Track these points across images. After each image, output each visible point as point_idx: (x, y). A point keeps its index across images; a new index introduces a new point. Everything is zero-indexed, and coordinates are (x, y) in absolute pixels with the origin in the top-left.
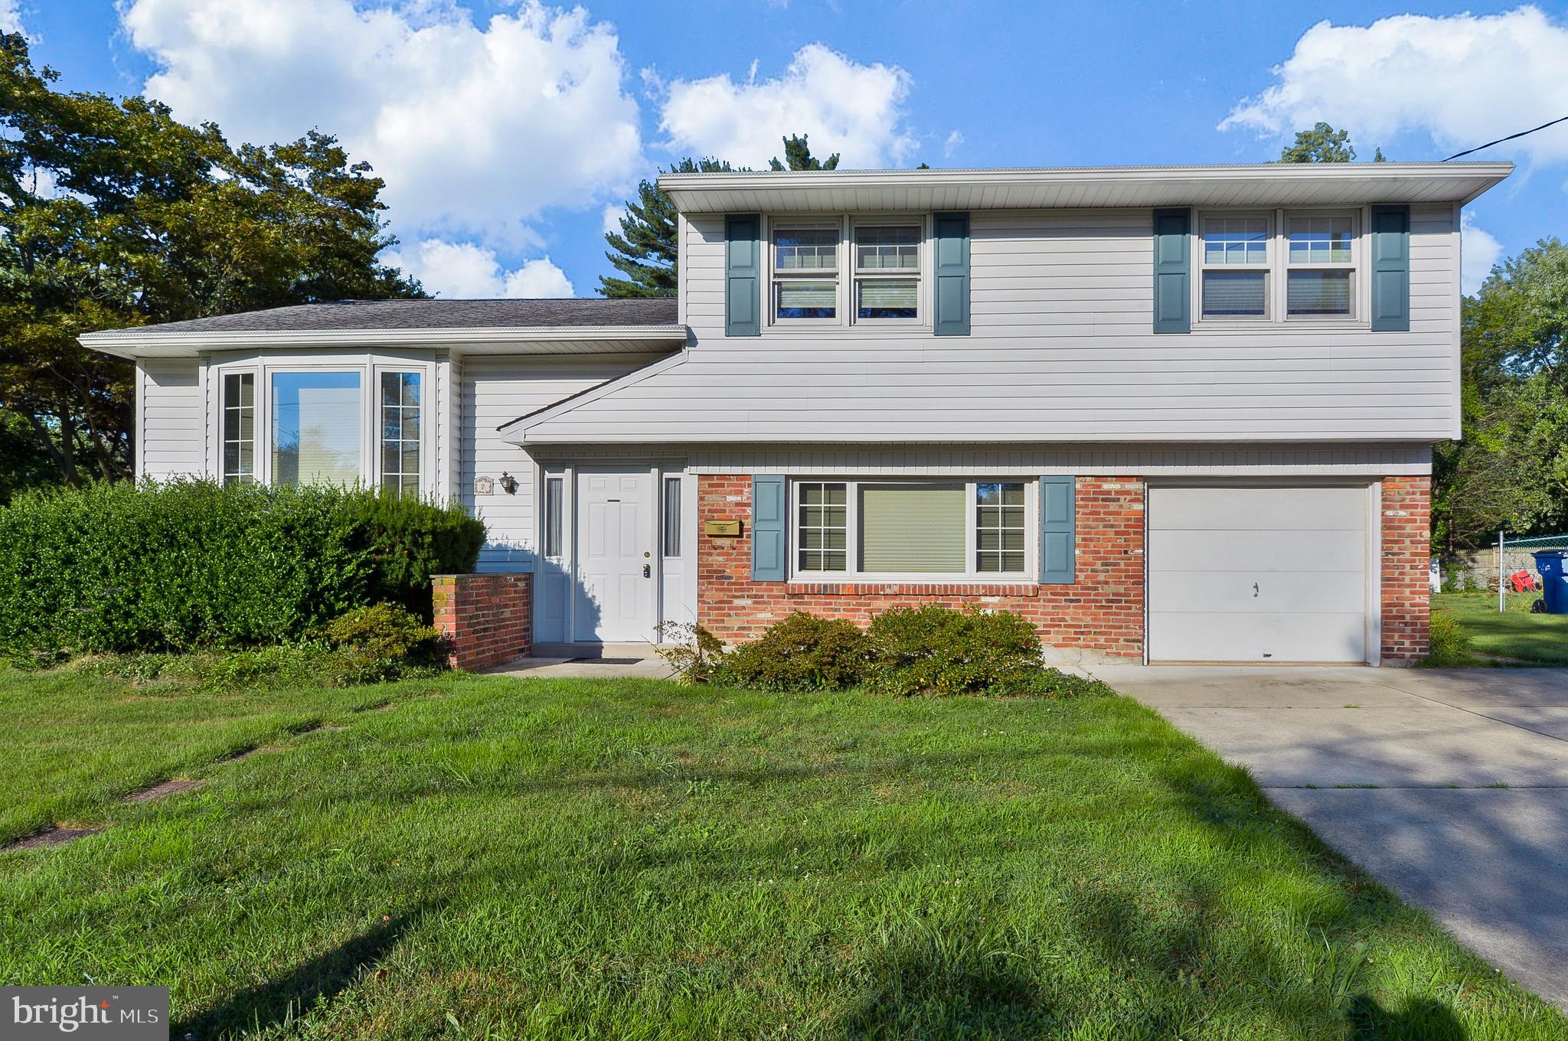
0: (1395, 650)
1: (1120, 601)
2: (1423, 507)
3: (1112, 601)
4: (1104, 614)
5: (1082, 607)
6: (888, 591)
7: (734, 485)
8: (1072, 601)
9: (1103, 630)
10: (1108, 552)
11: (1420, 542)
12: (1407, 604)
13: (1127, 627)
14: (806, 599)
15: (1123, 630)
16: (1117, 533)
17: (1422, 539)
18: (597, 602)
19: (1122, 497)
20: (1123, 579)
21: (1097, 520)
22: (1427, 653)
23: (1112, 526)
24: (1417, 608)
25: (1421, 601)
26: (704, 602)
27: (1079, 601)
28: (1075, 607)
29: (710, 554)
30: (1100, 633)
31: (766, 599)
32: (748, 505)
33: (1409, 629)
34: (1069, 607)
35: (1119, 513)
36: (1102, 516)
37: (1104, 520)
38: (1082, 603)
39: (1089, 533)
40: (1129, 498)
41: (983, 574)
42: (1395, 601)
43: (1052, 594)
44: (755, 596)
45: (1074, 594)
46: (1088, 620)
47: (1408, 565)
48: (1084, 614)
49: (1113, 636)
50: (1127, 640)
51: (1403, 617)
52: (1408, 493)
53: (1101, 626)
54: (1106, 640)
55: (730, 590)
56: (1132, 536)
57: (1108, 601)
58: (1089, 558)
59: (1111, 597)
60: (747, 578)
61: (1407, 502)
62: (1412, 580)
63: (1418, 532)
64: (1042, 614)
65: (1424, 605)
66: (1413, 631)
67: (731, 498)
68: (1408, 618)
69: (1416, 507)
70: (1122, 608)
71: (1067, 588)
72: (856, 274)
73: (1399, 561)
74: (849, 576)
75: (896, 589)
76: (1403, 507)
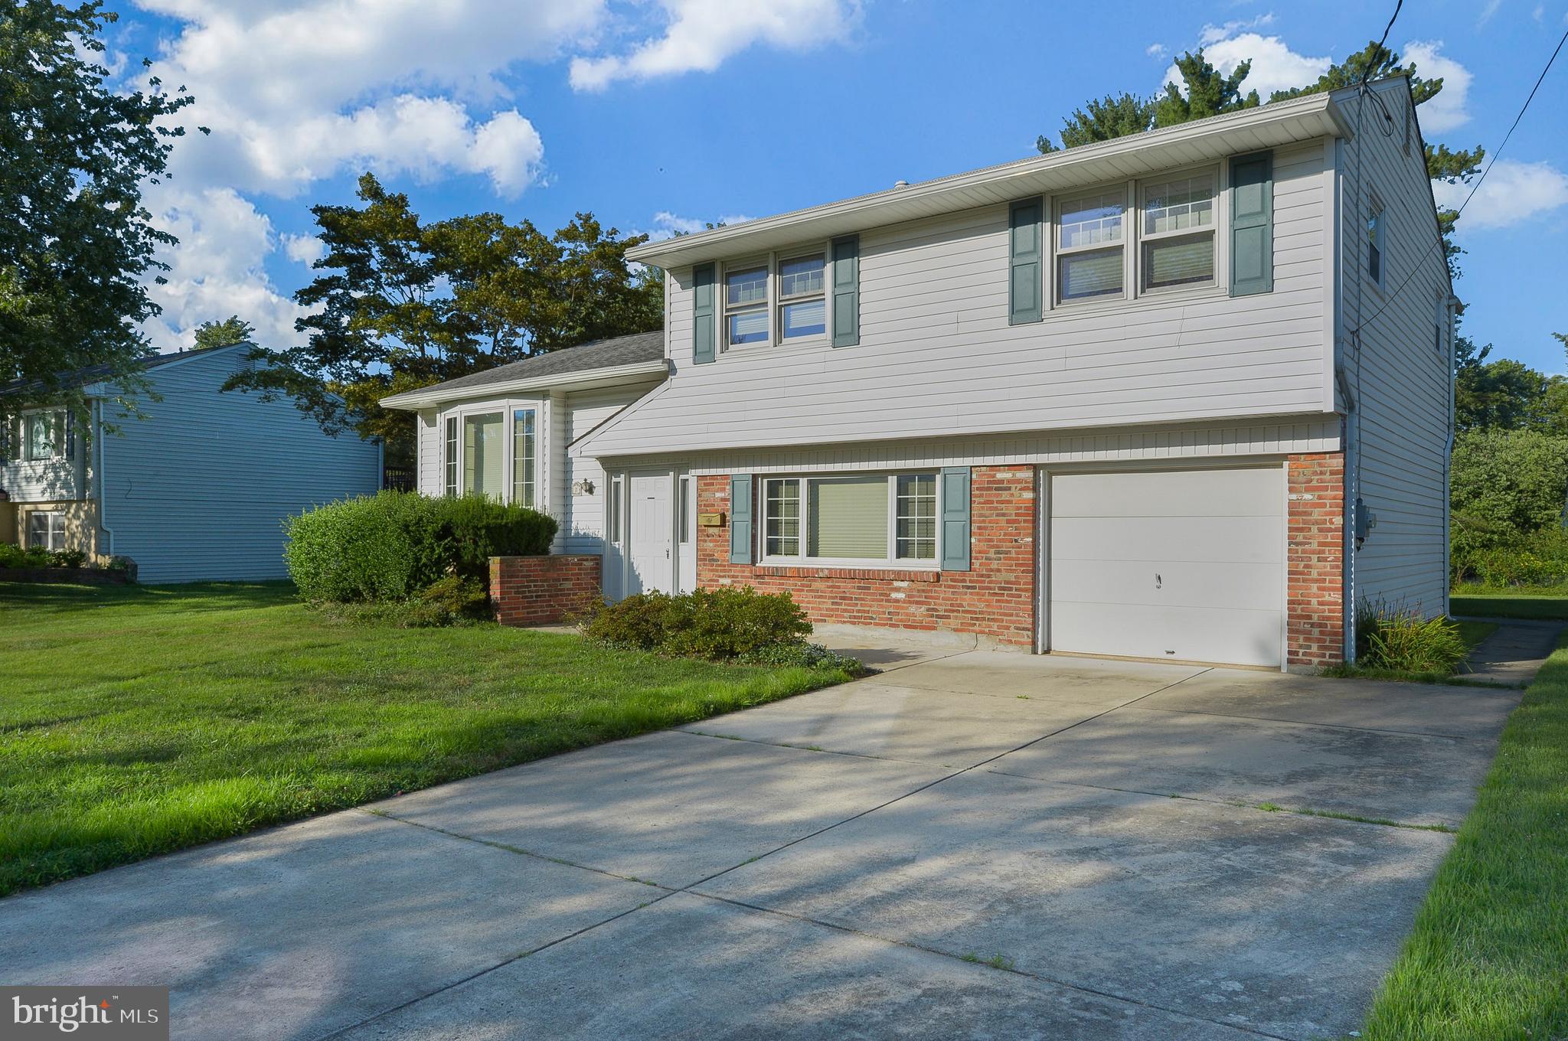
0: (1301, 654)
1: (1011, 589)
2: (1333, 488)
3: (1004, 589)
4: (998, 601)
5: (978, 594)
6: (821, 575)
7: (720, 484)
8: (968, 587)
9: (996, 617)
10: (1000, 540)
11: (1330, 530)
12: (1314, 601)
13: (1017, 615)
14: (767, 580)
15: (1014, 618)
16: (1008, 522)
17: (1333, 527)
18: (641, 578)
19: (1013, 486)
20: (1014, 568)
21: (990, 509)
22: (1339, 661)
23: (1004, 515)
24: (1326, 607)
25: (1332, 600)
26: (700, 580)
27: (974, 588)
28: (971, 594)
29: (705, 541)
30: (993, 620)
31: (740, 579)
32: (728, 500)
33: (1316, 631)
34: (966, 594)
35: (1009, 502)
36: (995, 505)
37: (996, 508)
38: (977, 590)
39: (984, 521)
40: (1019, 486)
41: (903, 560)
42: (1300, 598)
43: (952, 580)
44: (733, 576)
45: (971, 581)
46: (982, 606)
47: (1315, 557)
48: (979, 600)
49: (1004, 624)
50: (1017, 628)
51: (1309, 617)
52: (1315, 473)
53: (994, 613)
54: (999, 627)
55: (717, 571)
56: (1022, 524)
57: (1001, 588)
58: (983, 546)
59: (1003, 585)
60: (728, 561)
61: (1314, 483)
62: (1319, 574)
63: (1328, 518)
64: (943, 599)
65: (1335, 603)
66: (1322, 633)
67: (718, 495)
68: (1315, 618)
69: (1326, 488)
70: (1013, 596)
71: (964, 575)
72: (780, 301)
73: (1304, 552)
74: (801, 560)
75: (826, 572)
76: (1307, 490)
